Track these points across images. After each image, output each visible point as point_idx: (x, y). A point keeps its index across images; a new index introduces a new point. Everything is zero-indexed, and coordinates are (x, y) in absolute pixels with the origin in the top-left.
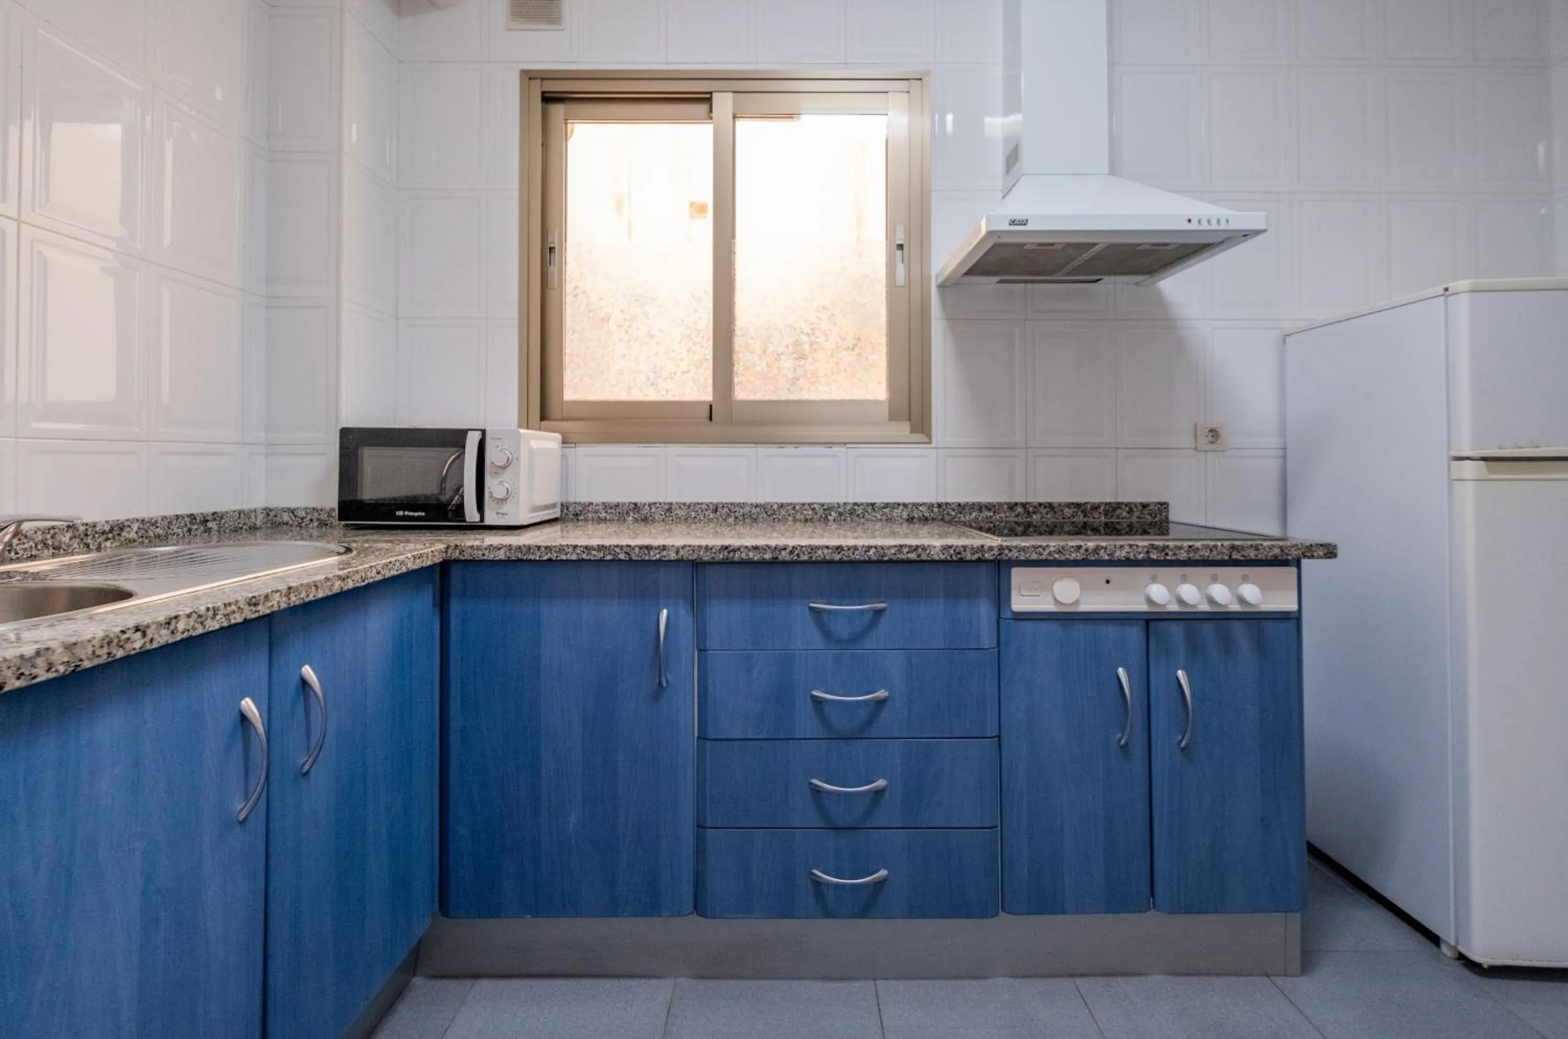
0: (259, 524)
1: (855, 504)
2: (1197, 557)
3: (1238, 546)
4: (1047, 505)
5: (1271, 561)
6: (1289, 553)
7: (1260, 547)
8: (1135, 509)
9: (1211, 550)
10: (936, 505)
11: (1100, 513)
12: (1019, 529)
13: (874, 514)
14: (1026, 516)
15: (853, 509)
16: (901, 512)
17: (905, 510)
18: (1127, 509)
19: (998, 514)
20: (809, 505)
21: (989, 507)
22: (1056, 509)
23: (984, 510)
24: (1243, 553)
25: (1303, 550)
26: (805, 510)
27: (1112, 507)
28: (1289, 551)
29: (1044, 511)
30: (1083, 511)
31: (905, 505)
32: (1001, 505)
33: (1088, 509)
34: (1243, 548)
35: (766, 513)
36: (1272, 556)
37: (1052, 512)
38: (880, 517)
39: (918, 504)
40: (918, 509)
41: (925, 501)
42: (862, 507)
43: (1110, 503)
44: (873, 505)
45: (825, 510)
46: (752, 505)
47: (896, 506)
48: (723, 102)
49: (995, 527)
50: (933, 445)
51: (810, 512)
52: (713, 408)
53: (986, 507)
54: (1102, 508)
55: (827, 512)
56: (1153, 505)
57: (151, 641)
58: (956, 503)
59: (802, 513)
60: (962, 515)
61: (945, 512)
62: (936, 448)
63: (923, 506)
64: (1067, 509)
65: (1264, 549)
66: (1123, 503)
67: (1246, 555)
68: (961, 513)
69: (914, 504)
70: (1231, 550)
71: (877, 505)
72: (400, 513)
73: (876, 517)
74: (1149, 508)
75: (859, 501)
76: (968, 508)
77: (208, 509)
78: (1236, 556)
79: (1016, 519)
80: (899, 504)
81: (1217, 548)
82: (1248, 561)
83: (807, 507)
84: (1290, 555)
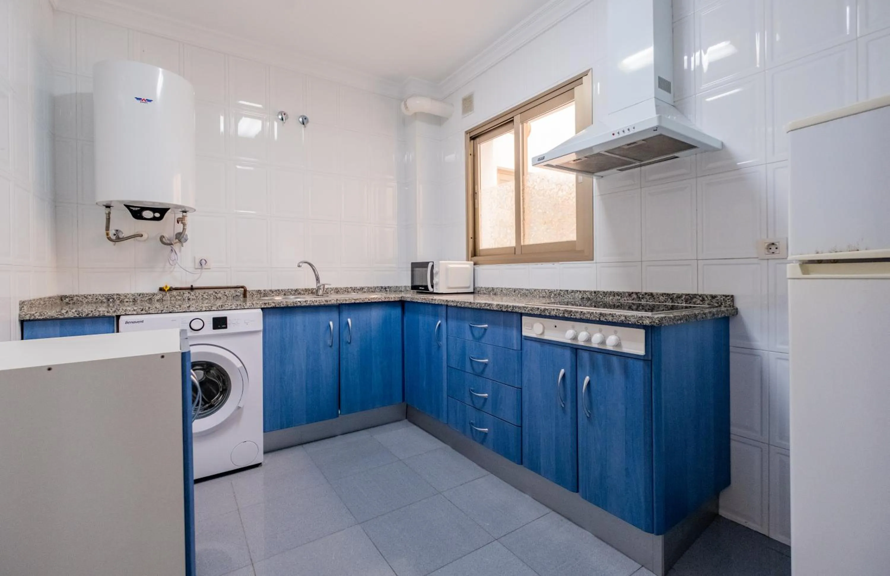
0: (403, 290)
1: (561, 290)
2: (584, 318)
3: (604, 314)
4: (650, 294)
5: (620, 323)
6: (629, 320)
7: (614, 315)
8: (706, 299)
9: (591, 315)
10: (593, 292)
11: (682, 300)
12: (634, 307)
13: (568, 295)
14: (638, 300)
15: (560, 293)
16: (579, 295)
17: (580, 294)
18: (701, 298)
19: (623, 298)
20: (544, 290)
21: (618, 294)
22: (655, 297)
23: (616, 295)
24: (605, 317)
25: (637, 319)
26: (543, 292)
27: (690, 297)
28: (630, 319)
29: (648, 298)
30: (671, 299)
31: (580, 292)
32: (624, 293)
33: (675, 297)
34: (606, 315)
35: (530, 293)
36: (621, 321)
37: (653, 298)
38: (570, 297)
39: (585, 291)
40: (585, 293)
41: (589, 290)
42: (564, 292)
43: (688, 295)
44: (567, 291)
45: (550, 293)
46: (526, 289)
47: (576, 292)
48: (517, 119)
49: (621, 305)
50: (594, 261)
51: (545, 293)
52: (516, 250)
53: (617, 294)
54: (684, 297)
55: (550, 294)
56: (719, 297)
57: (302, 304)
58: (602, 291)
59: (542, 294)
60: (605, 298)
61: (597, 296)
62: (596, 263)
63: (588, 292)
64: (662, 297)
65: (616, 316)
66: (698, 295)
67: (607, 319)
68: (605, 297)
69: (584, 291)
70: (600, 316)
71: (569, 291)
72: (420, 288)
73: (568, 296)
74: (717, 298)
75: (562, 289)
76: (608, 294)
77: (387, 286)
78: (602, 319)
79: (632, 302)
80: (578, 291)
81: (593, 314)
82: (608, 322)
83: (543, 291)
84: (630, 321)
